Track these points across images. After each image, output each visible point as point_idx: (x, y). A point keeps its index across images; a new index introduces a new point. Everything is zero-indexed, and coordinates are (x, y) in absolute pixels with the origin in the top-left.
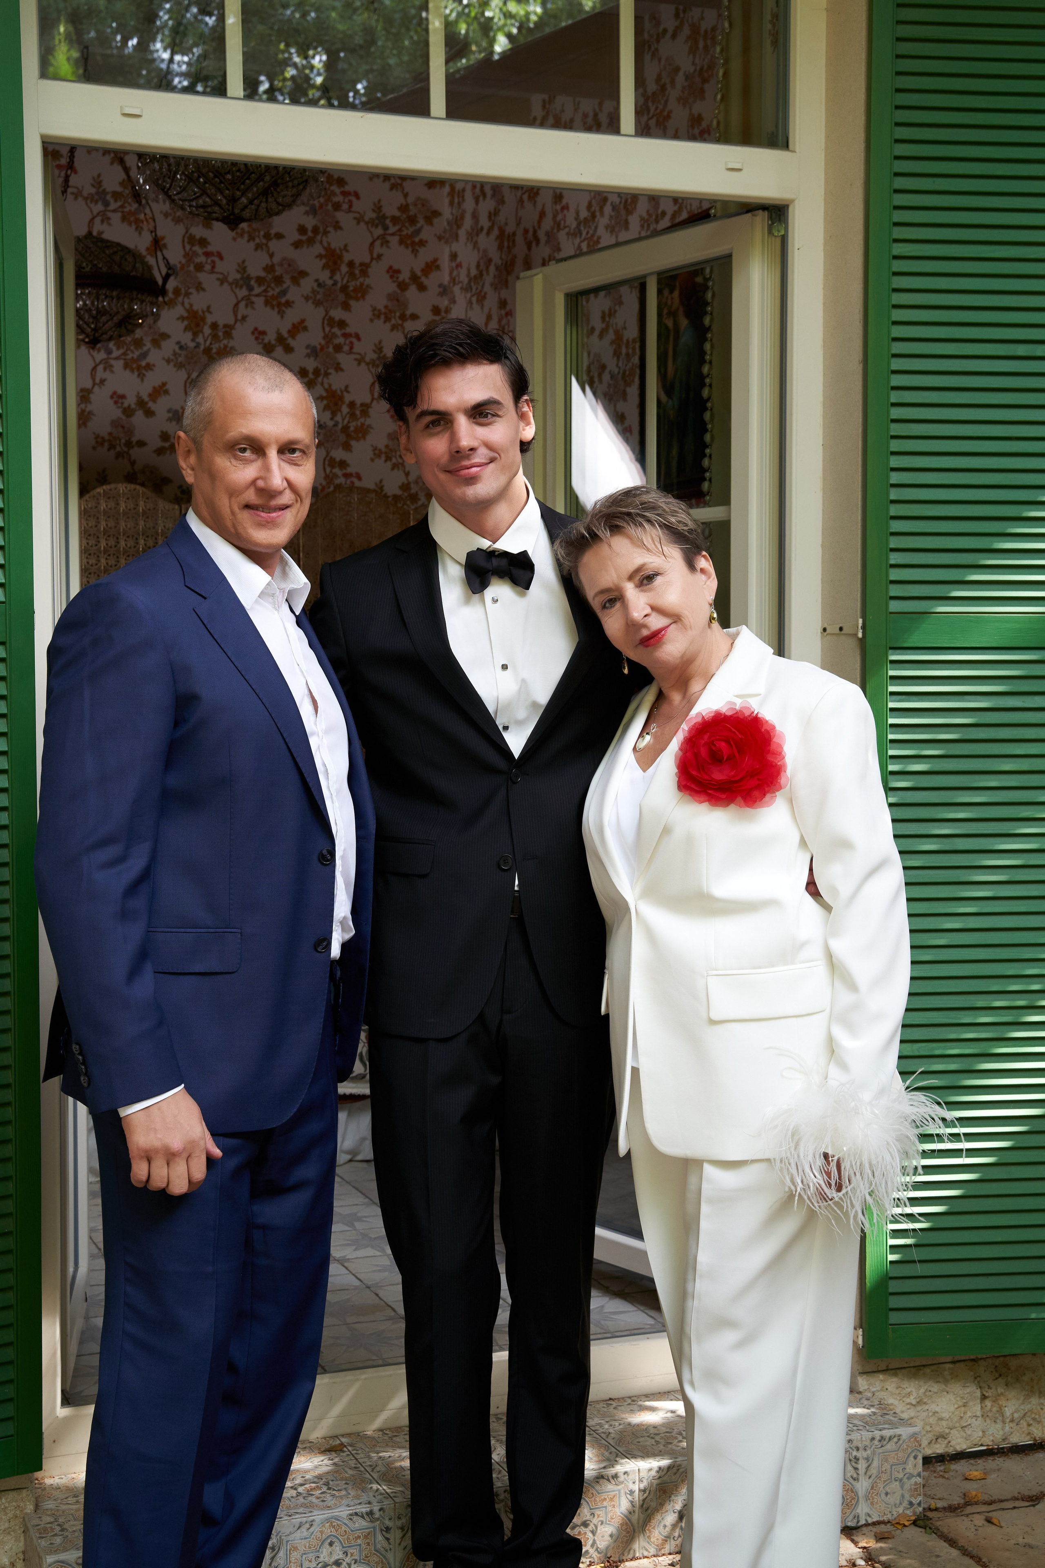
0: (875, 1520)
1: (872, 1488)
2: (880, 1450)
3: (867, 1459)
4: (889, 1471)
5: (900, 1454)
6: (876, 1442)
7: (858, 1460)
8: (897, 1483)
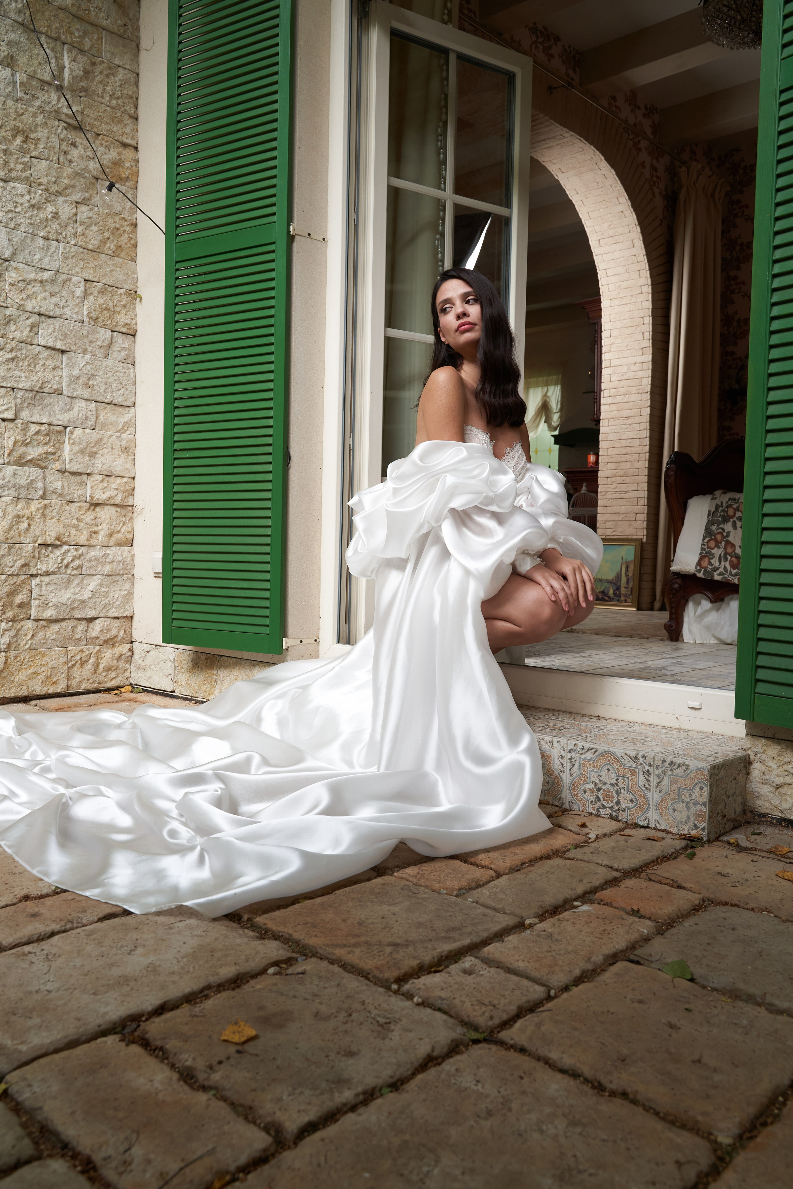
0: (663, 828)
1: (662, 801)
2: (671, 773)
3: (659, 776)
4: (677, 792)
5: (688, 781)
6: (667, 765)
7: (650, 774)
8: (684, 805)
